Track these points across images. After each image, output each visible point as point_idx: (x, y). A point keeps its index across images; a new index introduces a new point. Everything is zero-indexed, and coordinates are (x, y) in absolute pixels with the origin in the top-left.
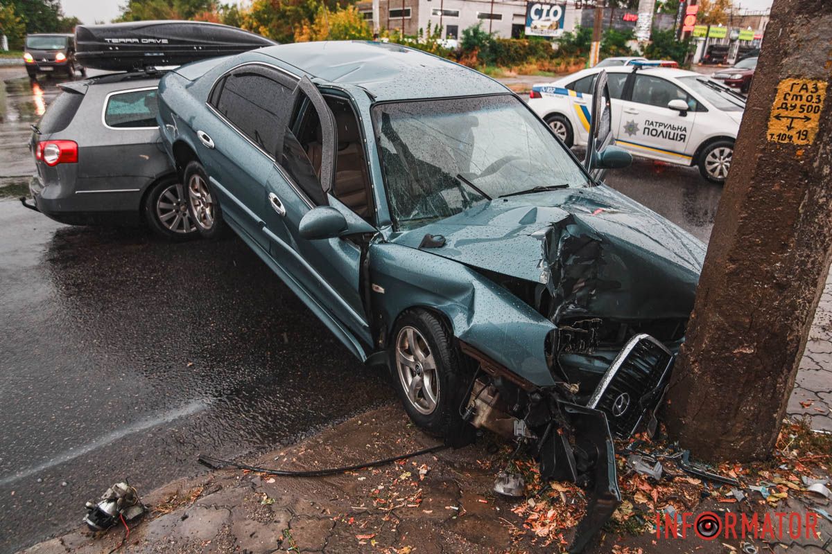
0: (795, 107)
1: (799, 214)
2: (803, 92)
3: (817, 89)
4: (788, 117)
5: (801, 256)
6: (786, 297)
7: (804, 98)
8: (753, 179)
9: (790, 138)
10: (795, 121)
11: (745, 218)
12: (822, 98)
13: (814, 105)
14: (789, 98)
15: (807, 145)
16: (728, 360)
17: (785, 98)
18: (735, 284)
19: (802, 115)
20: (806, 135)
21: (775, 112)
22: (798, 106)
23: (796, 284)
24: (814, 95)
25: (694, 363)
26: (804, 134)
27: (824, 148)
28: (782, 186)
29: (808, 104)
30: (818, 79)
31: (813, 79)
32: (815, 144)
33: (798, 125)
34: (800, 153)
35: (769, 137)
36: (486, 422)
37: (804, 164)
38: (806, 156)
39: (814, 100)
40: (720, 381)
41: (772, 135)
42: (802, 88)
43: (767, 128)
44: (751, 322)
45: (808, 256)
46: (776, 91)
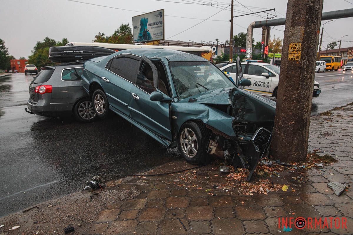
0: (294, 50)
1: (300, 79)
2: (296, 46)
3: (299, 45)
4: (293, 53)
5: (303, 92)
6: (301, 105)
7: (296, 48)
8: (286, 71)
9: (294, 59)
10: (295, 54)
11: (286, 83)
12: (301, 47)
13: (299, 49)
14: (293, 48)
15: (299, 60)
16: (287, 127)
17: (291, 49)
18: (286, 103)
19: (296, 52)
20: (298, 58)
21: (290, 52)
22: (295, 50)
23: (303, 100)
24: (299, 47)
25: (277, 131)
26: (298, 57)
27: (304, 61)
28: (294, 72)
29: (297, 49)
30: (299, 43)
31: (298, 43)
32: (301, 60)
33: (296, 55)
34: (297, 62)
35: (289, 59)
36: (215, 152)
37: (299, 66)
38: (299, 63)
39: (299, 48)
40: (286, 134)
41: (290, 59)
42: (295, 46)
43: (288, 57)
44: (292, 114)
45: (305, 92)
46: (289, 47)
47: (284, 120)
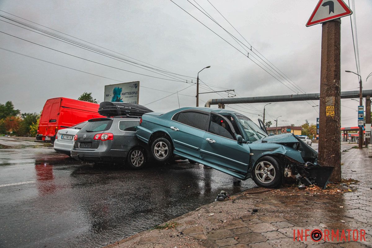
1: (336, 128)
6: (337, 144)
8: (326, 123)
13: (333, 110)
16: (330, 158)
18: (328, 143)
21: (327, 112)
22: (330, 110)
28: (331, 123)
31: (332, 106)
32: (335, 116)
33: (331, 113)
36: (291, 176)
37: (334, 119)
41: (327, 115)
44: (333, 150)
46: (326, 108)
47: (327, 154)
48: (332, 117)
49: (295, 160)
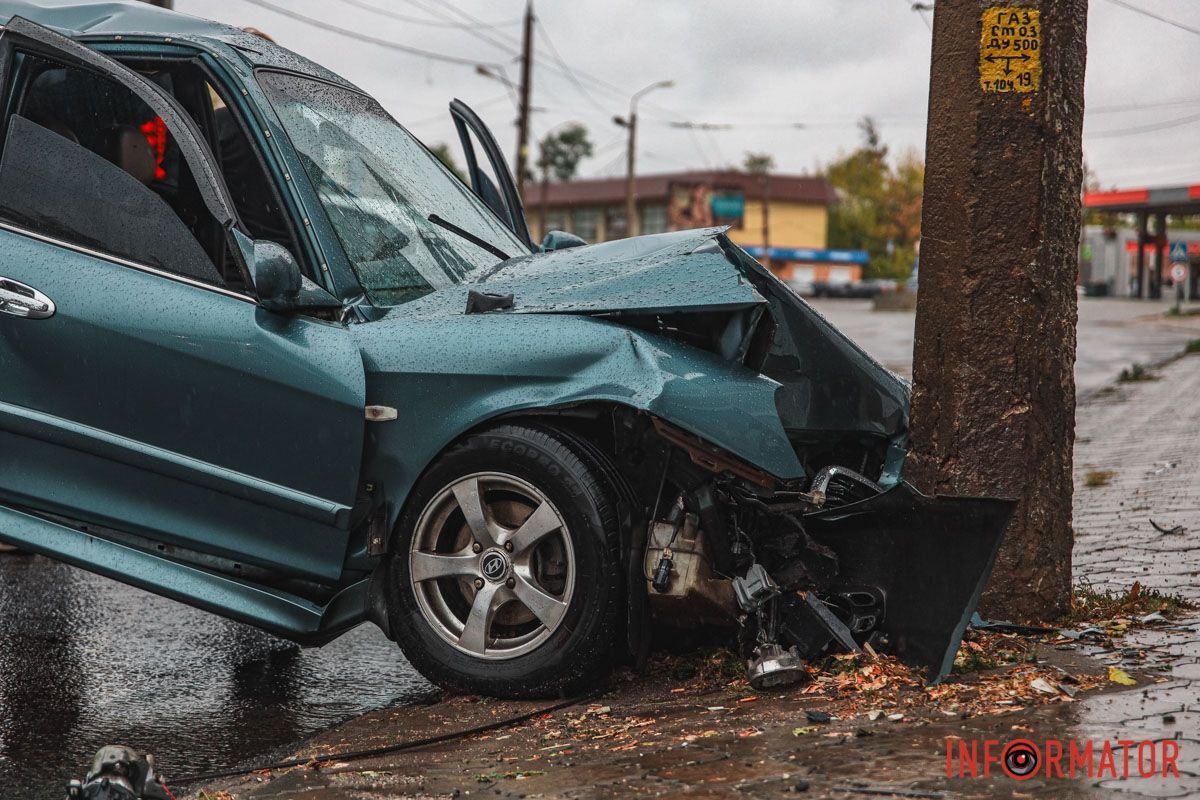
0: (1007, 44)
1: (1044, 187)
2: (1013, 24)
3: (1029, 20)
4: (1003, 58)
5: (1054, 249)
6: (1050, 316)
7: (1017, 31)
8: (974, 147)
9: (1011, 84)
10: (1012, 61)
11: (975, 206)
12: (1037, 29)
13: (1030, 39)
14: (999, 33)
15: (1033, 92)
16: (996, 434)
17: (993, 33)
18: (982, 308)
19: (1018, 54)
20: (1029, 79)
21: (986, 52)
22: (1012, 42)
23: (1055, 294)
24: (1028, 27)
26: (1026, 78)
27: (1052, 96)
28: (1015, 151)
29: (1023, 38)
30: (1028, 7)
31: (1021, 7)
32: (1041, 90)
33: (1017, 67)
34: (1027, 103)
35: (984, 87)
37: (1035, 118)
38: (1034, 106)
39: (1029, 33)
41: (988, 83)
42: (1011, 20)
43: (979, 74)
44: (1016, 362)
45: (1062, 251)
46: (980, 24)
47: (977, 401)
48: (1021, 96)
49: (728, 454)
